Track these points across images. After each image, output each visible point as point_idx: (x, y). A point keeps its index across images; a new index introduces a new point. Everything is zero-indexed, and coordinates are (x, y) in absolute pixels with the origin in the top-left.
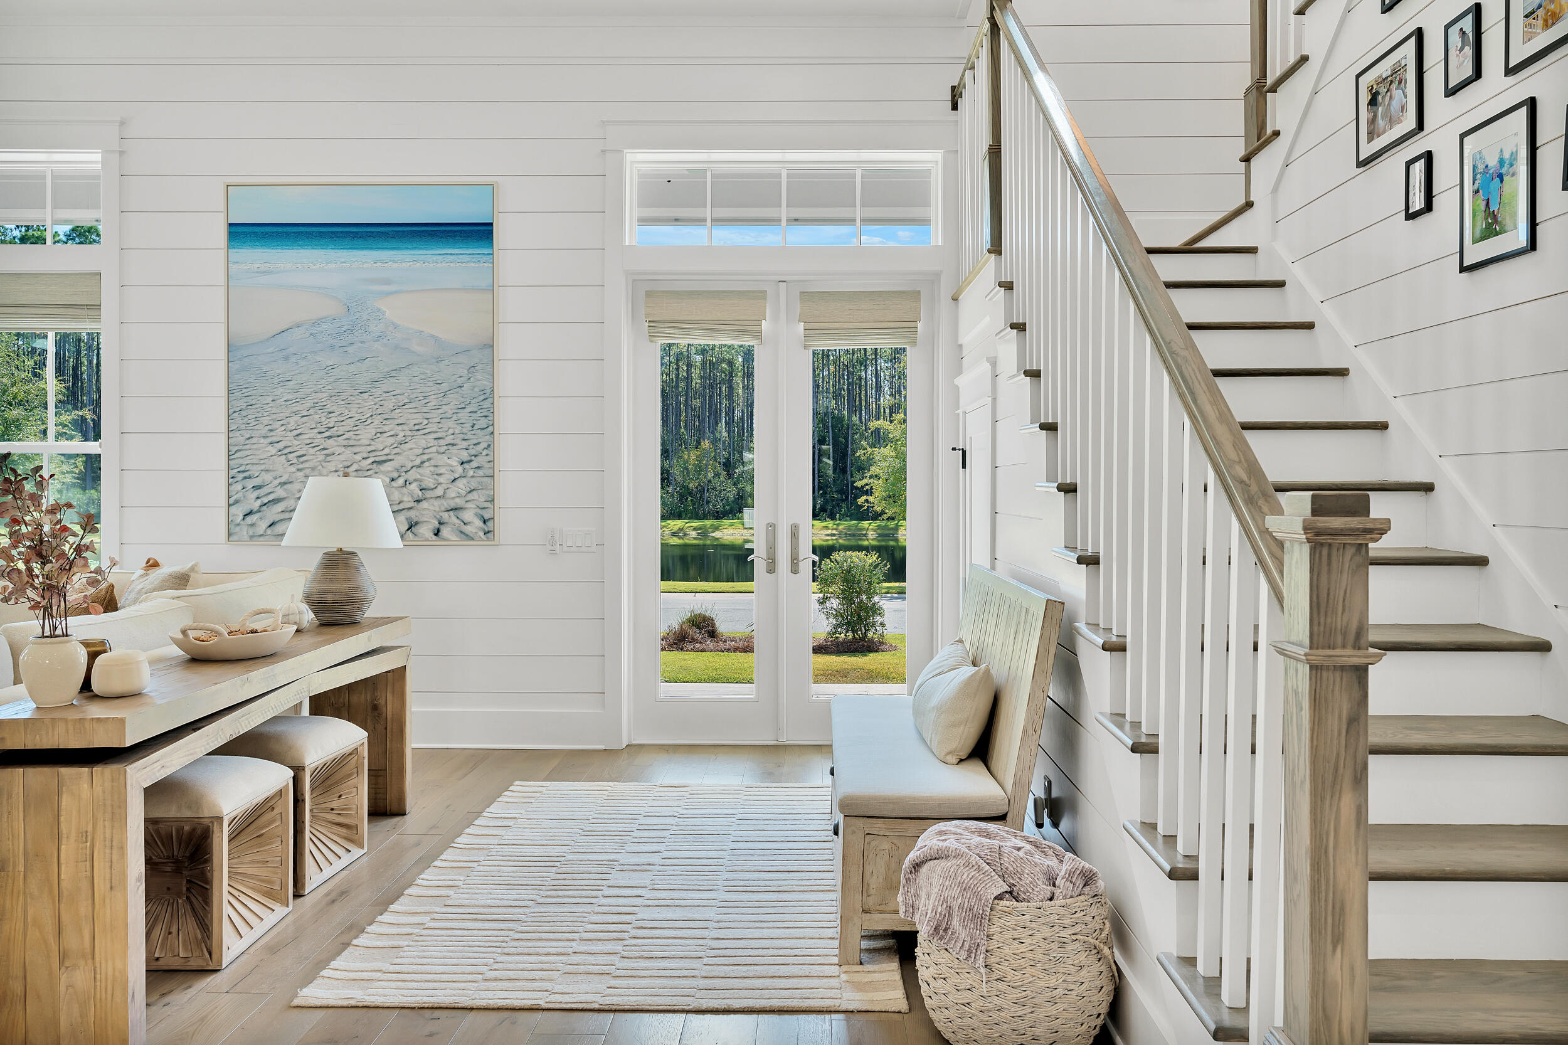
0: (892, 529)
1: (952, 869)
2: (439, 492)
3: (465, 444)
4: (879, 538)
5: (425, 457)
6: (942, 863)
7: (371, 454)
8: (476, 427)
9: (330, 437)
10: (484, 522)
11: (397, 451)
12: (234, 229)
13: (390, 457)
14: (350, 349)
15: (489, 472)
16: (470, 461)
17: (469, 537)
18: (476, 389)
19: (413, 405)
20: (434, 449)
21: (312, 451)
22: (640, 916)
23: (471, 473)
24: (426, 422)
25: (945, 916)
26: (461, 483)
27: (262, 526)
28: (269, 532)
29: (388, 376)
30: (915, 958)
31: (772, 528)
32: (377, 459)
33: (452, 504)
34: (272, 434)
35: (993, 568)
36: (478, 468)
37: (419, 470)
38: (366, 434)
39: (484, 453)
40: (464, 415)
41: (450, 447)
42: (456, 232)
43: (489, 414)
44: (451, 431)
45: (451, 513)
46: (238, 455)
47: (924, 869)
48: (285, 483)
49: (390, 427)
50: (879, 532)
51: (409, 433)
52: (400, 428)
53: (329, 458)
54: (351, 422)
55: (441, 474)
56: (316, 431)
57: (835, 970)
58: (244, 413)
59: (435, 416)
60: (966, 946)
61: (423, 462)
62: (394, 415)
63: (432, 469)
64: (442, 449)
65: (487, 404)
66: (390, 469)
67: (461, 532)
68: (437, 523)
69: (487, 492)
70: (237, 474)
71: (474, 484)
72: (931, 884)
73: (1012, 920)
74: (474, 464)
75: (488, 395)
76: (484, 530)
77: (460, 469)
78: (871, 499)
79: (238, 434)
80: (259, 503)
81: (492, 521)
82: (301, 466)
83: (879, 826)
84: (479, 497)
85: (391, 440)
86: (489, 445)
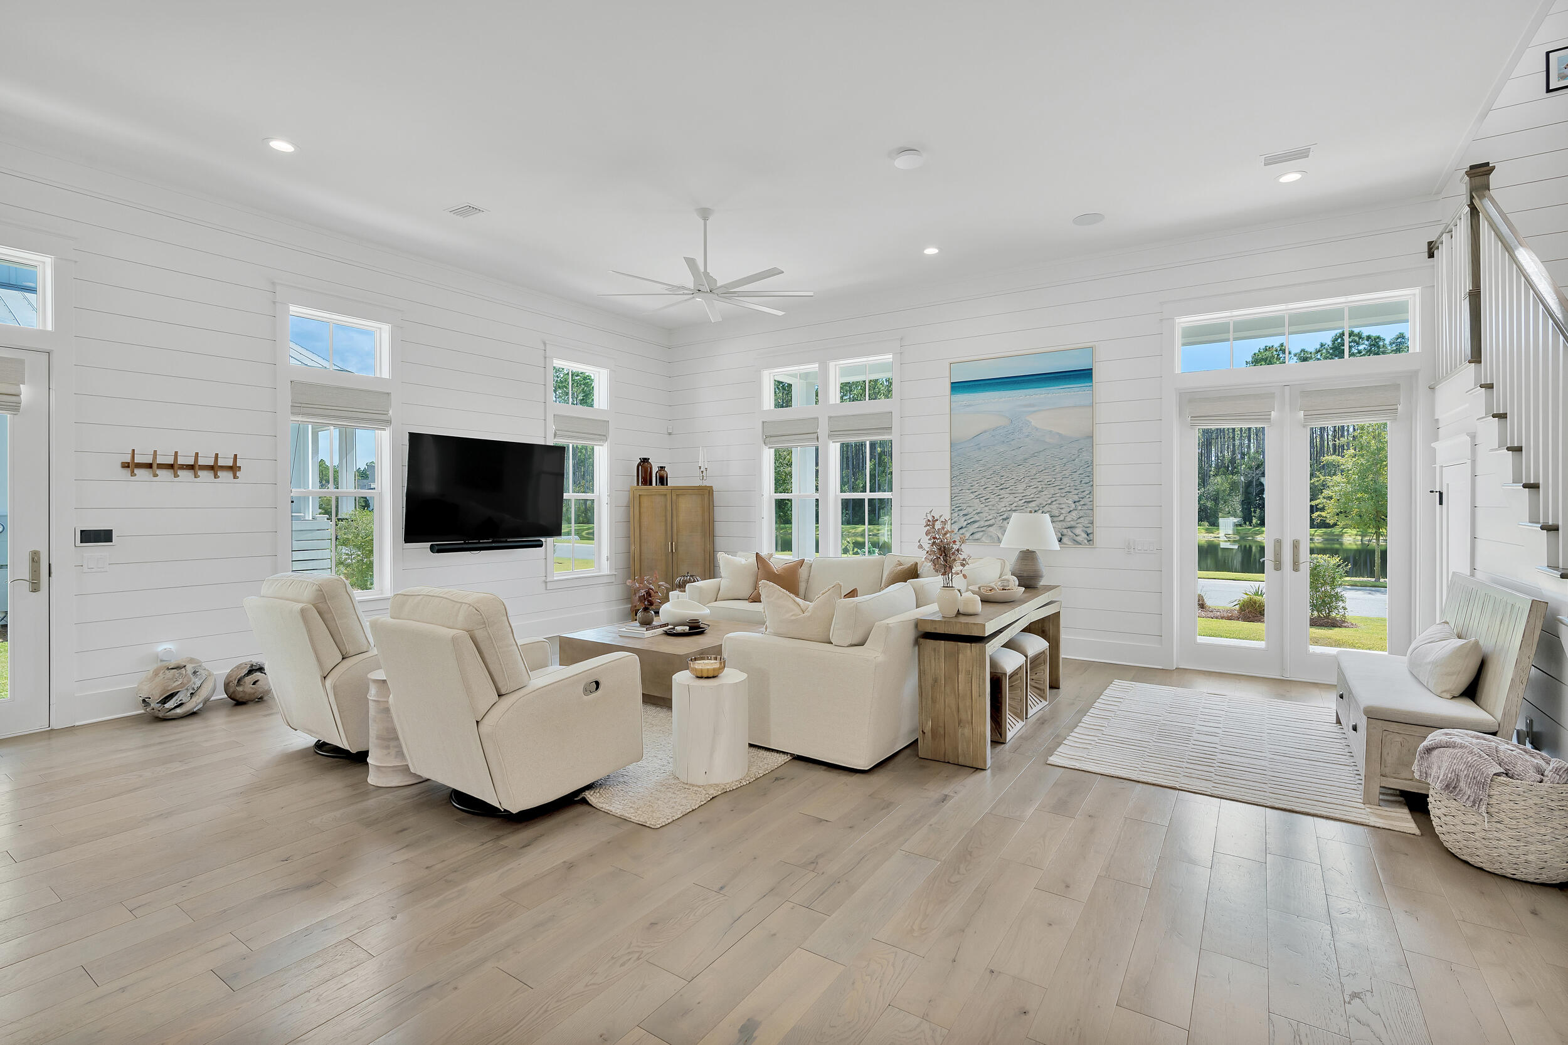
0: (1337, 535)
1: (1459, 754)
2: (1061, 518)
3: (1076, 492)
4: (1325, 542)
5: (1054, 499)
6: (1451, 750)
7: (1024, 498)
8: (1083, 482)
9: (1002, 489)
10: (1088, 535)
11: (1038, 496)
12: (953, 385)
13: (1034, 499)
14: (1012, 443)
15: (1090, 507)
16: (1080, 501)
17: (1079, 543)
18: (1083, 462)
19: (1046, 471)
20: (1058, 495)
21: (993, 496)
22: (1218, 757)
23: (1080, 508)
24: (1054, 480)
25: (1454, 779)
26: (1074, 514)
27: (968, 535)
28: (971, 538)
29: (1033, 456)
30: (1427, 804)
31: (1278, 543)
32: (1027, 500)
33: (1069, 525)
34: (973, 488)
35: (1472, 575)
36: (1084, 505)
37: (1050, 506)
38: (1021, 487)
39: (1087, 497)
40: (1075, 476)
41: (1067, 493)
42: (1070, 375)
43: (1090, 475)
44: (1068, 485)
45: (1068, 530)
46: (956, 498)
47: (1436, 752)
48: (979, 513)
49: (1034, 483)
50: (1325, 537)
51: (1045, 486)
52: (1039, 483)
53: (1001, 500)
54: (1013, 481)
55: (1062, 508)
56: (994, 486)
57: (1362, 806)
58: (959, 477)
59: (1059, 477)
60: (1472, 799)
61: (1052, 502)
62: (1037, 476)
63: (1057, 505)
64: (1063, 495)
65: (1089, 469)
66: (1034, 505)
67: (1074, 540)
68: (1060, 535)
69: (1089, 518)
70: (956, 508)
71: (1081, 514)
72: (1442, 761)
73: (1508, 790)
74: (1082, 503)
75: (1090, 464)
76: (1087, 539)
77: (1073, 505)
78: (1323, 514)
79: (955, 488)
80: (966, 523)
81: (1092, 535)
82: (987, 504)
83: (1394, 726)
84: (1083, 521)
85: (1035, 490)
86: (1090, 492)
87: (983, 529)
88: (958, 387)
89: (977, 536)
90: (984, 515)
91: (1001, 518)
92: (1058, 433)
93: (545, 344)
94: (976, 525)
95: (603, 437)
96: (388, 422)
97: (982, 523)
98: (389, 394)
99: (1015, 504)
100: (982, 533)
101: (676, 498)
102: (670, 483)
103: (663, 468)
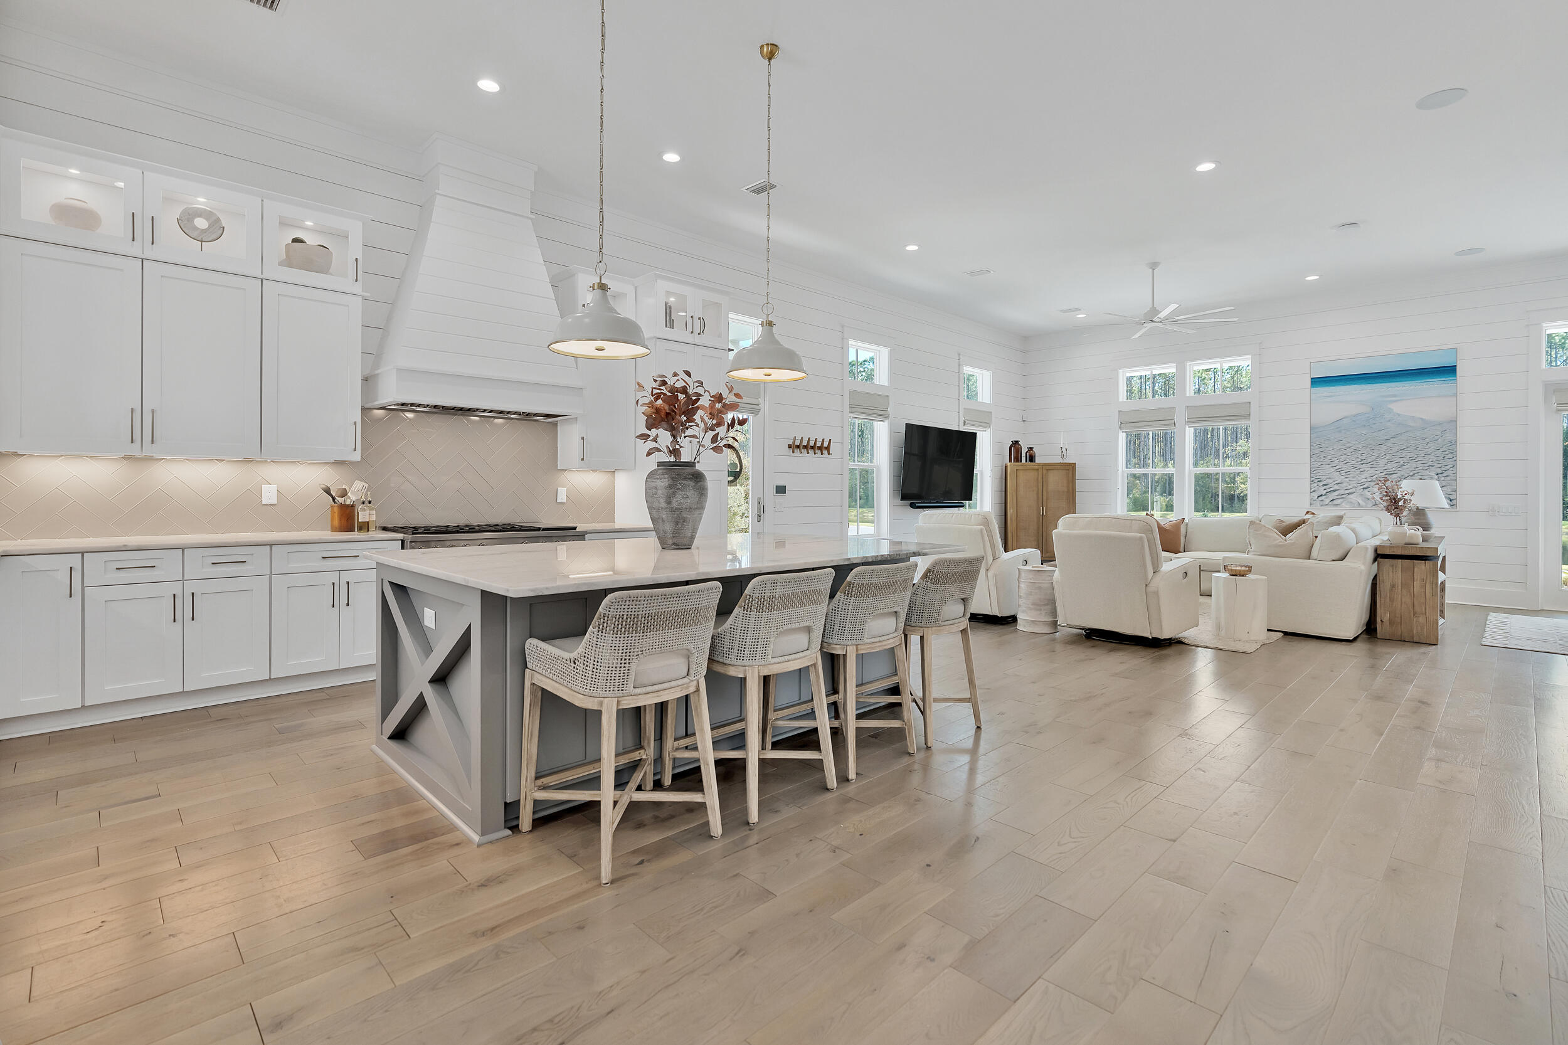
3: (1439, 466)
5: (1415, 472)
7: (1385, 471)
8: (1446, 458)
9: (1363, 464)
10: (1451, 501)
11: (1399, 469)
12: (1314, 380)
13: (1395, 472)
14: (1374, 426)
15: (1454, 478)
16: (1442, 473)
18: (1446, 441)
19: (1409, 449)
20: (1420, 468)
21: (1353, 470)
23: (1443, 479)
24: (1416, 456)
27: (1327, 501)
28: (1330, 503)
29: (1395, 436)
32: (1388, 473)
34: (1332, 463)
36: (1447, 476)
37: (1412, 477)
38: (1382, 462)
39: (1451, 469)
40: (1438, 453)
41: (1430, 467)
42: (1435, 371)
43: (1454, 452)
44: (1431, 460)
46: (1315, 472)
49: (1396, 459)
52: (1401, 459)
56: (1355, 461)
58: (1318, 455)
59: (1422, 453)
61: (1414, 474)
62: (1398, 453)
63: (1419, 477)
65: (1452, 447)
66: (1396, 477)
70: (1315, 480)
74: (1444, 475)
75: (1453, 443)
79: (1315, 463)
80: (1325, 491)
81: (1455, 501)
82: (1347, 476)
85: (1397, 464)
86: (1454, 466)
87: (1342, 496)
88: (1318, 381)
89: (1336, 502)
90: (1345, 484)
91: (1362, 487)
92: (1421, 419)
94: (1336, 493)
95: (986, 424)
96: (888, 416)
97: (1342, 492)
98: (888, 396)
99: (1376, 476)
100: (1342, 500)
101: (1045, 472)
102: (1038, 460)
103: (1031, 448)
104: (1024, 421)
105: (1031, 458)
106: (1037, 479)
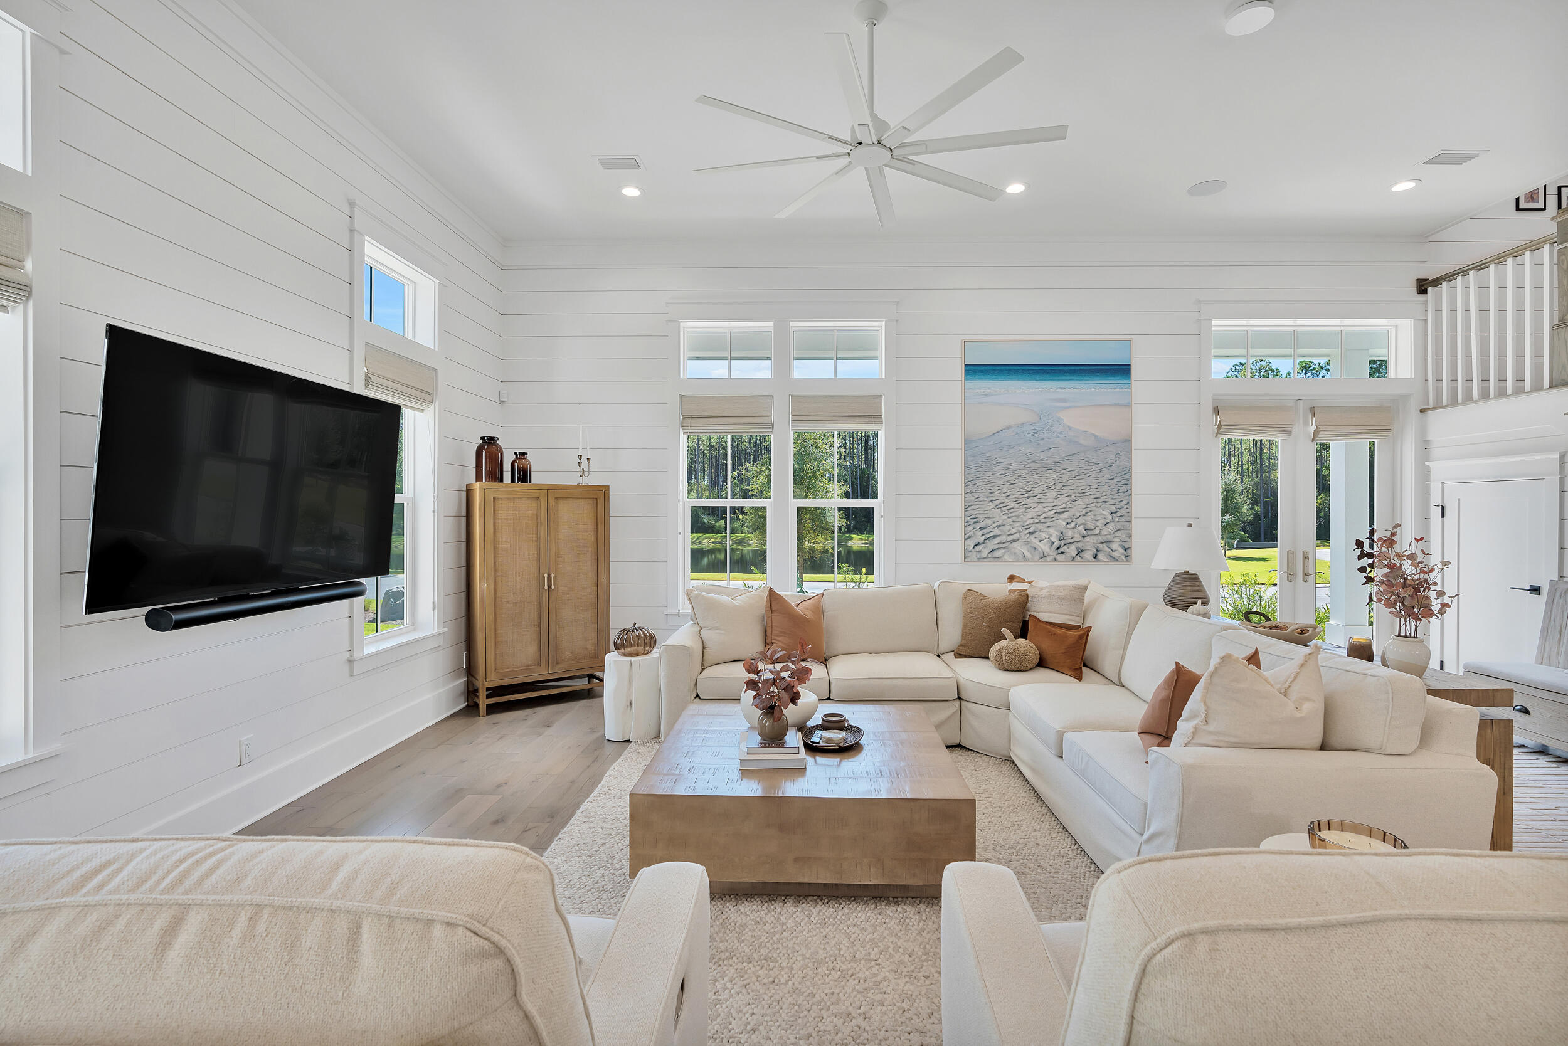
2: (1097, 531)
3: (1113, 501)
5: (1088, 510)
7: (1055, 508)
8: (1120, 491)
9: (1028, 497)
10: (1125, 550)
11: (1070, 506)
12: (968, 368)
13: (1066, 510)
14: (1042, 443)
15: (1128, 519)
16: (1117, 512)
17: (1115, 559)
18: (1121, 468)
19: (1080, 477)
20: (1093, 505)
21: (1017, 506)
23: (1117, 520)
24: (1089, 488)
26: (1111, 526)
27: (986, 552)
28: (990, 556)
29: (1065, 459)
31: (1291, 555)
32: (1058, 511)
33: (1105, 539)
34: (992, 495)
36: (1121, 516)
37: (1084, 518)
38: (1051, 495)
39: (1125, 507)
40: (1112, 483)
41: (1104, 503)
42: (1108, 369)
43: (1128, 483)
44: (1104, 494)
45: (1104, 544)
46: (970, 508)
48: (1000, 526)
49: (1066, 491)
51: (1078, 495)
52: (1072, 491)
53: (1027, 510)
54: (1042, 488)
55: (1098, 520)
56: (1020, 493)
58: (974, 482)
59: (1094, 484)
61: (1086, 513)
62: (1068, 483)
63: (1092, 517)
64: (1099, 505)
65: (1126, 477)
66: (1066, 517)
67: (1111, 556)
68: (1095, 550)
69: (1127, 531)
70: (970, 520)
71: (1119, 526)
74: (1119, 514)
75: (1128, 471)
76: (1125, 555)
77: (1110, 517)
79: (970, 495)
80: (984, 538)
81: (1130, 549)
82: (1010, 515)
84: (1122, 535)
85: (1067, 499)
86: (1128, 502)
87: (1005, 545)
88: (973, 371)
89: (997, 554)
90: (1007, 527)
91: (1028, 531)
92: (1094, 435)
93: (352, 204)
94: (997, 540)
95: (426, 396)
97: (1004, 538)
99: (1044, 516)
100: (1003, 551)
101: (552, 502)
102: (536, 478)
103: (523, 454)
104: (502, 403)
105: (523, 475)
106: (538, 518)
